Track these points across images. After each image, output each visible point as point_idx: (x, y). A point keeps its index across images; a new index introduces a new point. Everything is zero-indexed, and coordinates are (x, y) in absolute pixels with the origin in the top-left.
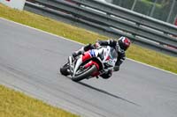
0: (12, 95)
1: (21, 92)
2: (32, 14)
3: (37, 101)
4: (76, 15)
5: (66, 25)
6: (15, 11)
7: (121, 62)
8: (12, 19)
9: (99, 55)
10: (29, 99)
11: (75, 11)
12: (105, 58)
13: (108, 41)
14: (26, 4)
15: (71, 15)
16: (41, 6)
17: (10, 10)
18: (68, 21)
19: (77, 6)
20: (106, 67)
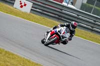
0: (23, 61)
1: (28, 59)
2: (35, 15)
3: (37, 64)
4: (59, 16)
5: (54, 21)
6: (25, 13)
7: (73, 36)
8: (23, 18)
9: (59, 31)
10: (33, 63)
11: (59, 14)
12: (62, 33)
13: (66, 24)
14: (31, 10)
15: (57, 16)
16: (40, 11)
17: (22, 13)
18: (55, 19)
19: (60, 11)
20: (63, 38)
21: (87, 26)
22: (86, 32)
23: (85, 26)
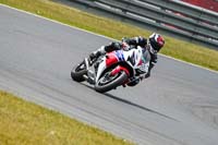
21: (113, 9)
22: (111, 21)
23: (109, 7)
